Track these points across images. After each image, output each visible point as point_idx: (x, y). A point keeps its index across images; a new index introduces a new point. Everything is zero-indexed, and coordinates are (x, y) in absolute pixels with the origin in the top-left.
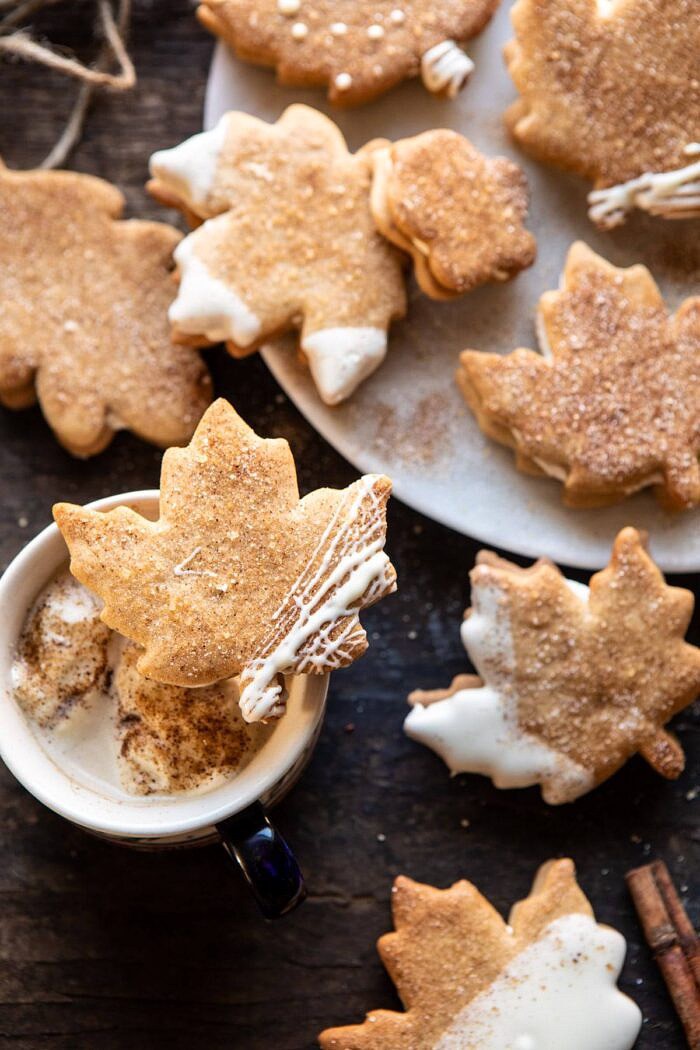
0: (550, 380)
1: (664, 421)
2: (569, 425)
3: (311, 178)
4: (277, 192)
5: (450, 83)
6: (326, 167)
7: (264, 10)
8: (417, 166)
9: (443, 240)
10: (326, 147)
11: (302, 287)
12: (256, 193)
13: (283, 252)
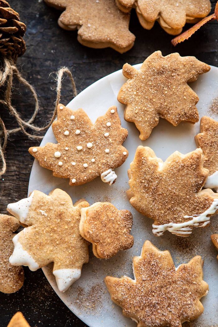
0: (135, 291)
1: (171, 309)
2: (139, 307)
3: (60, 215)
4: (48, 220)
5: (110, 182)
6: (65, 211)
7: (49, 156)
8: (94, 218)
9: (101, 243)
10: (66, 204)
11: (54, 254)
12: (41, 220)
13: (48, 241)
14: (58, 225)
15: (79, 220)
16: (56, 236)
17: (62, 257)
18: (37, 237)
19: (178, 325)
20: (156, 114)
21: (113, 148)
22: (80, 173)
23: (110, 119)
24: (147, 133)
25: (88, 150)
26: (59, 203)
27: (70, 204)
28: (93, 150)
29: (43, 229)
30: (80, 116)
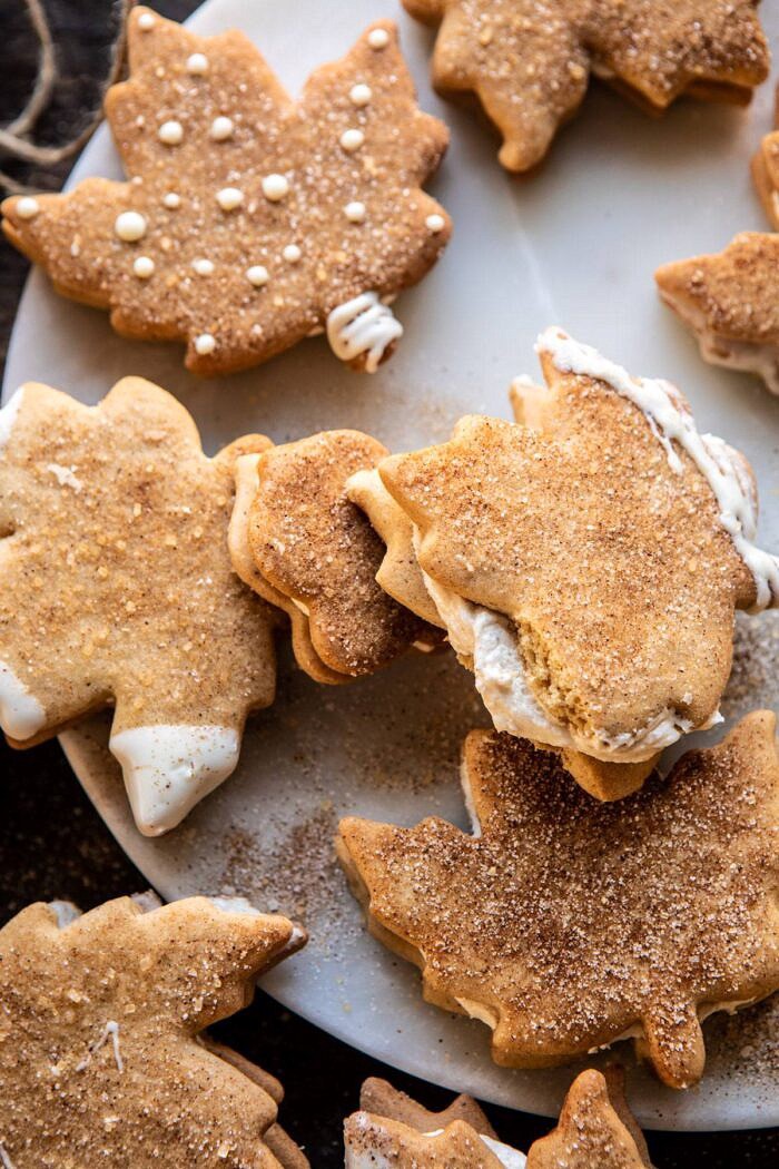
3: (143, 489)
4: (88, 508)
5: (367, 351)
6: (164, 473)
7: (91, 233)
8: (296, 486)
9: (331, 601)
10: (169, 442)
11: (114, 657)
12: (56, 508)
13: (89, 602)
14: (132, 531)
15: (226, 512)
16: (122, 579)
17: (149, 672)
18: (39, 581)
19: (683, 1018)
20: (572, 49)
21: (381, 200)
22: (232, 309)
23: (369, 74)
24: (533, 134)
25: (267, 208)
26: (136, 434)
27: (187, 441)
28: (292, 205)
29: (64, 546)
30: (232, 61)
